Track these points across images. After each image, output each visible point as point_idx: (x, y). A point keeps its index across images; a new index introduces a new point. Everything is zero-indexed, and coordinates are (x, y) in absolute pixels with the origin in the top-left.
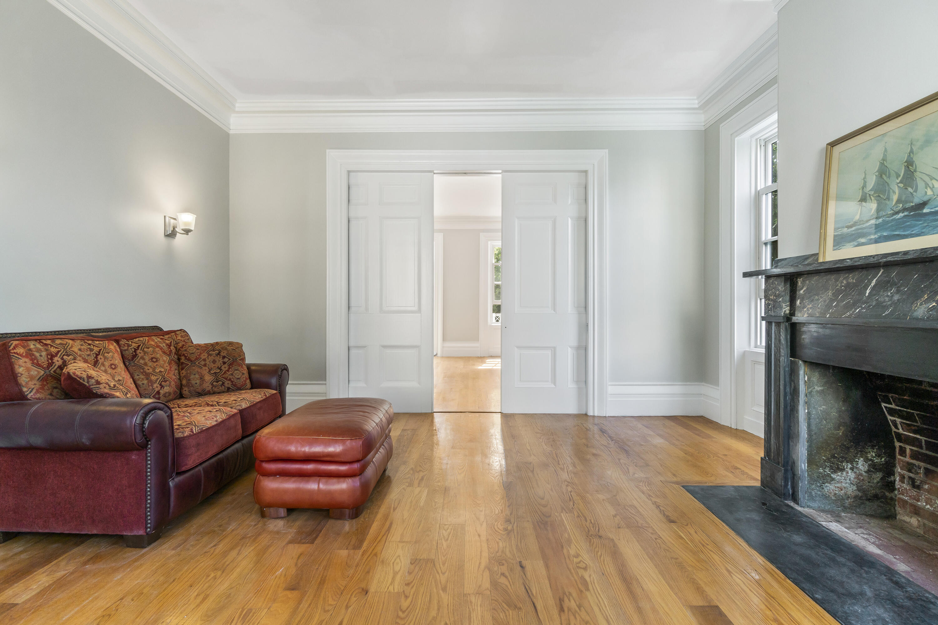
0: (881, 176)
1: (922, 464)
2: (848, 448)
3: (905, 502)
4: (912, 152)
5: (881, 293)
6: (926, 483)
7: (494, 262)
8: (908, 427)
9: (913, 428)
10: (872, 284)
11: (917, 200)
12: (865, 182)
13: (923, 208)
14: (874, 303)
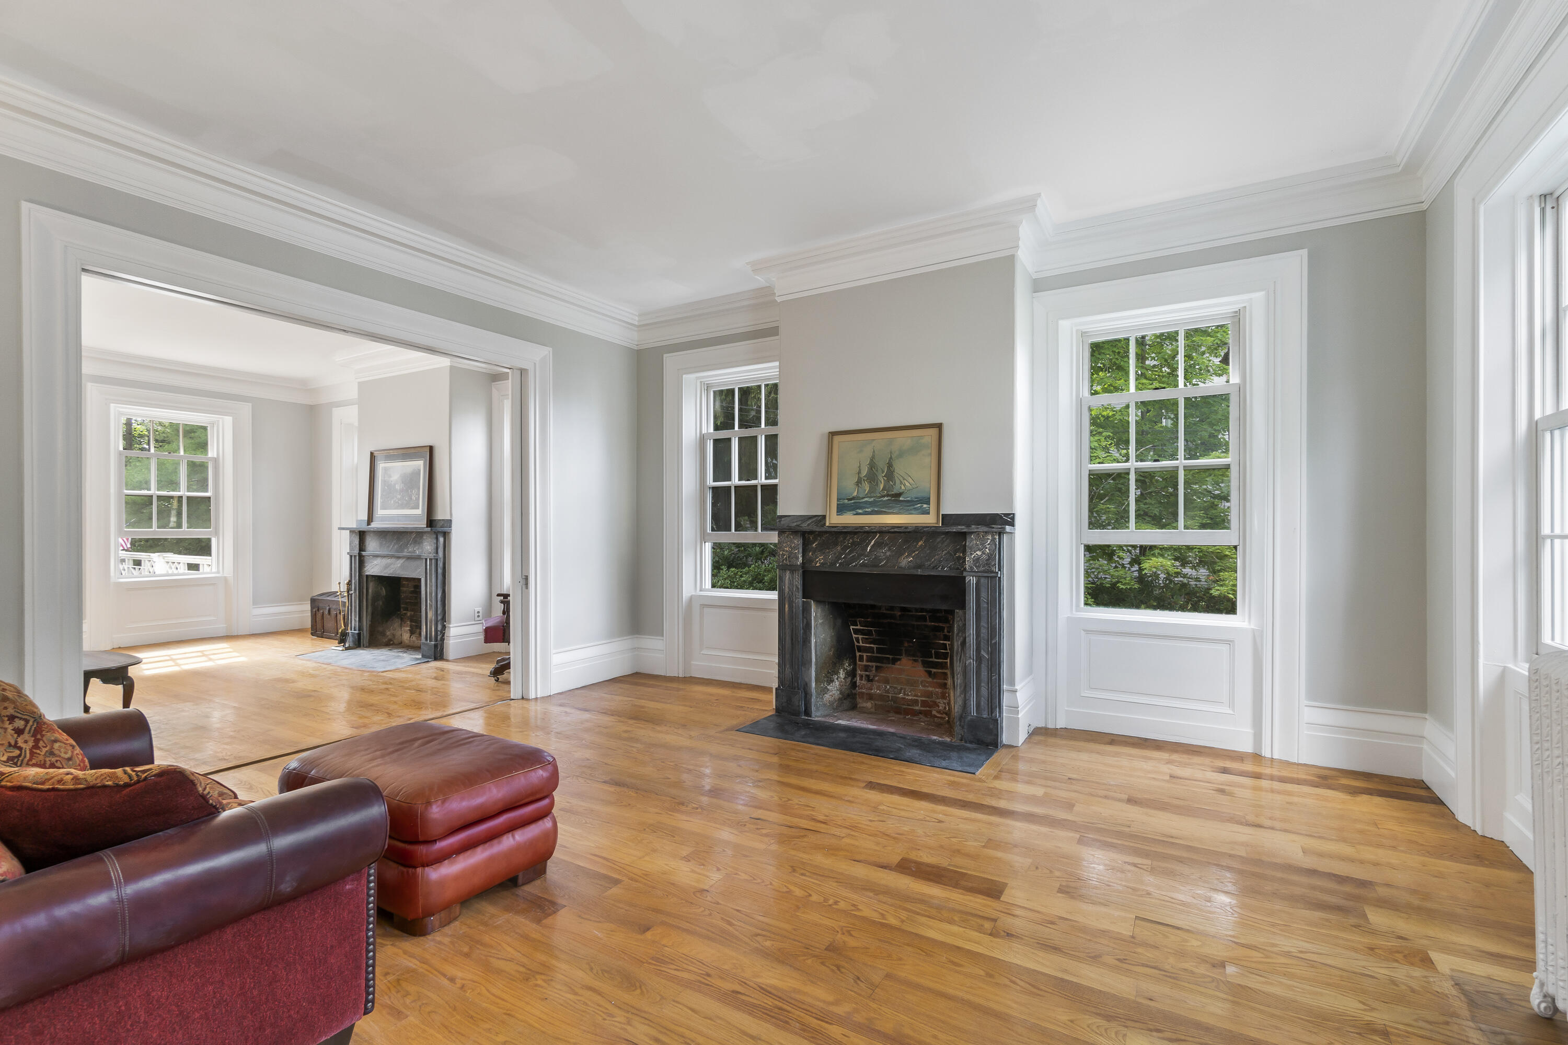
0: (872, 469)
1: (874, 664)
2: (835, 664)
3: (863, 693)
4: (891, 458)
5: (878, 550)
6: (876, 676)
7: (121, 448)
8: (864, 640)
9: (870, 640)
10: (872, 544)
11: (895, 491)
12: (860, 470)
13: (900, 497)
14: (873, 557)
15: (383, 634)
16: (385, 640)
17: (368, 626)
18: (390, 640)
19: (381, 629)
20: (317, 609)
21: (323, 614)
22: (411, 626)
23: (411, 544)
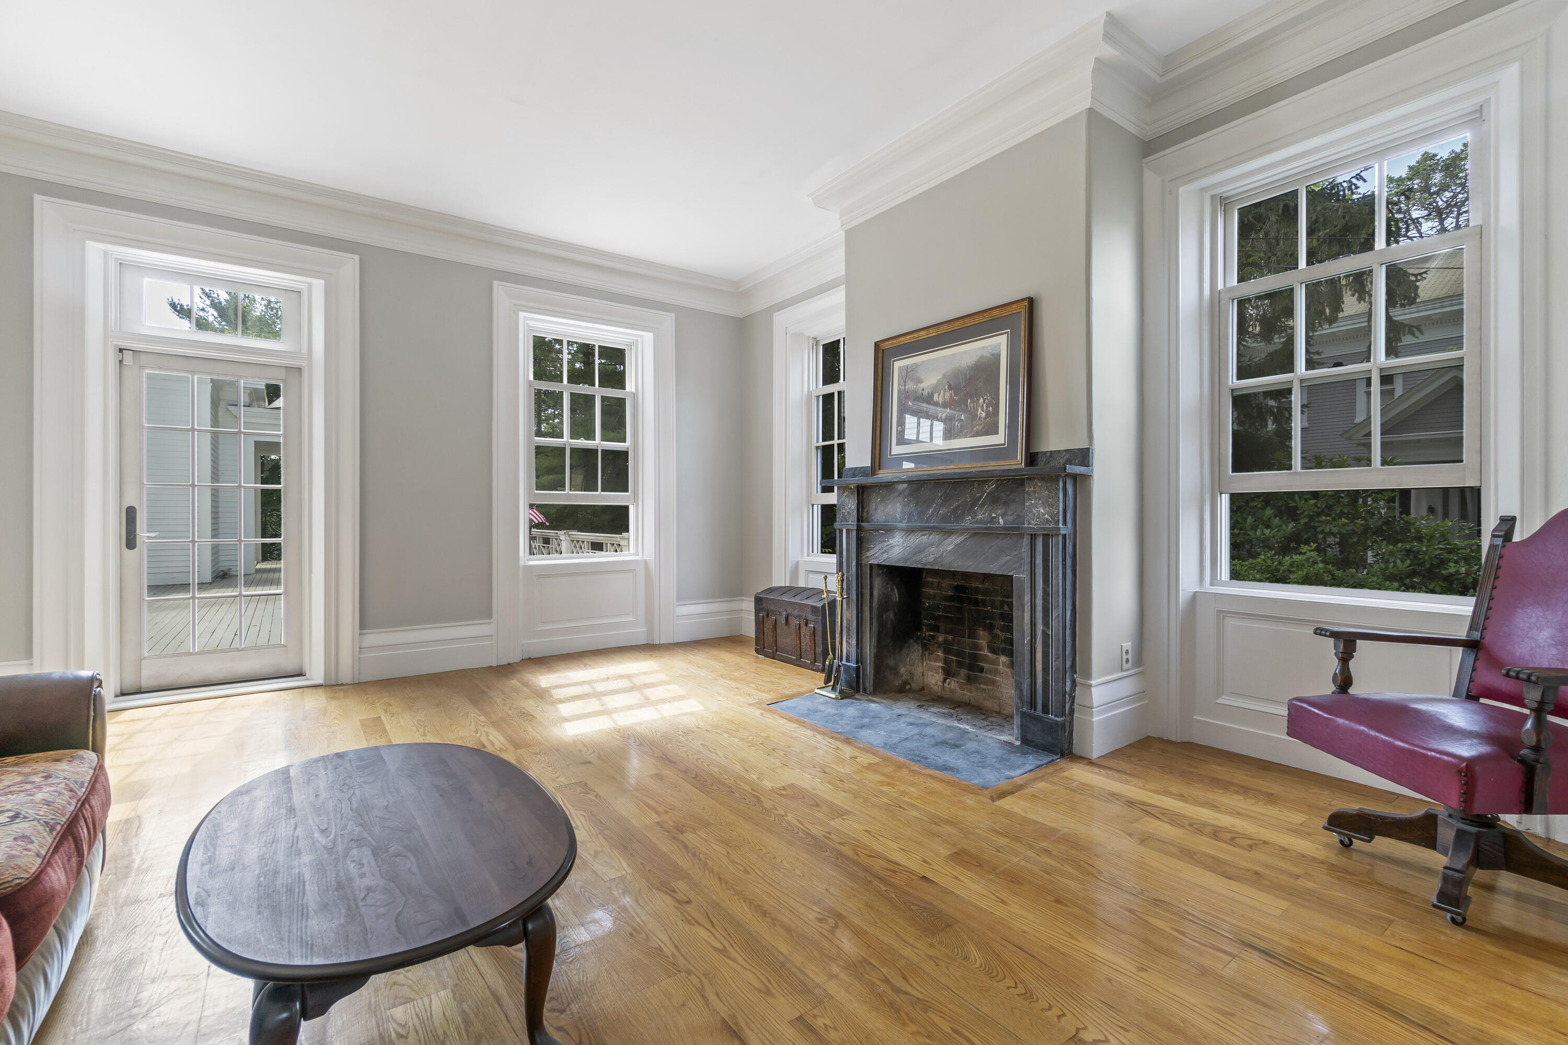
15: (895, 671)
16: (898, 683)
17: (872, 654)
18: (906, 683)
19: (891, 662)
20: (765, 614)
21: (776, 622)
22: (946, 661)
23: (983, 505)
